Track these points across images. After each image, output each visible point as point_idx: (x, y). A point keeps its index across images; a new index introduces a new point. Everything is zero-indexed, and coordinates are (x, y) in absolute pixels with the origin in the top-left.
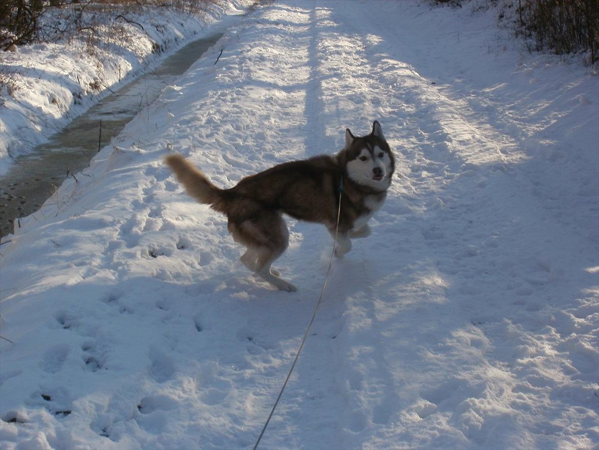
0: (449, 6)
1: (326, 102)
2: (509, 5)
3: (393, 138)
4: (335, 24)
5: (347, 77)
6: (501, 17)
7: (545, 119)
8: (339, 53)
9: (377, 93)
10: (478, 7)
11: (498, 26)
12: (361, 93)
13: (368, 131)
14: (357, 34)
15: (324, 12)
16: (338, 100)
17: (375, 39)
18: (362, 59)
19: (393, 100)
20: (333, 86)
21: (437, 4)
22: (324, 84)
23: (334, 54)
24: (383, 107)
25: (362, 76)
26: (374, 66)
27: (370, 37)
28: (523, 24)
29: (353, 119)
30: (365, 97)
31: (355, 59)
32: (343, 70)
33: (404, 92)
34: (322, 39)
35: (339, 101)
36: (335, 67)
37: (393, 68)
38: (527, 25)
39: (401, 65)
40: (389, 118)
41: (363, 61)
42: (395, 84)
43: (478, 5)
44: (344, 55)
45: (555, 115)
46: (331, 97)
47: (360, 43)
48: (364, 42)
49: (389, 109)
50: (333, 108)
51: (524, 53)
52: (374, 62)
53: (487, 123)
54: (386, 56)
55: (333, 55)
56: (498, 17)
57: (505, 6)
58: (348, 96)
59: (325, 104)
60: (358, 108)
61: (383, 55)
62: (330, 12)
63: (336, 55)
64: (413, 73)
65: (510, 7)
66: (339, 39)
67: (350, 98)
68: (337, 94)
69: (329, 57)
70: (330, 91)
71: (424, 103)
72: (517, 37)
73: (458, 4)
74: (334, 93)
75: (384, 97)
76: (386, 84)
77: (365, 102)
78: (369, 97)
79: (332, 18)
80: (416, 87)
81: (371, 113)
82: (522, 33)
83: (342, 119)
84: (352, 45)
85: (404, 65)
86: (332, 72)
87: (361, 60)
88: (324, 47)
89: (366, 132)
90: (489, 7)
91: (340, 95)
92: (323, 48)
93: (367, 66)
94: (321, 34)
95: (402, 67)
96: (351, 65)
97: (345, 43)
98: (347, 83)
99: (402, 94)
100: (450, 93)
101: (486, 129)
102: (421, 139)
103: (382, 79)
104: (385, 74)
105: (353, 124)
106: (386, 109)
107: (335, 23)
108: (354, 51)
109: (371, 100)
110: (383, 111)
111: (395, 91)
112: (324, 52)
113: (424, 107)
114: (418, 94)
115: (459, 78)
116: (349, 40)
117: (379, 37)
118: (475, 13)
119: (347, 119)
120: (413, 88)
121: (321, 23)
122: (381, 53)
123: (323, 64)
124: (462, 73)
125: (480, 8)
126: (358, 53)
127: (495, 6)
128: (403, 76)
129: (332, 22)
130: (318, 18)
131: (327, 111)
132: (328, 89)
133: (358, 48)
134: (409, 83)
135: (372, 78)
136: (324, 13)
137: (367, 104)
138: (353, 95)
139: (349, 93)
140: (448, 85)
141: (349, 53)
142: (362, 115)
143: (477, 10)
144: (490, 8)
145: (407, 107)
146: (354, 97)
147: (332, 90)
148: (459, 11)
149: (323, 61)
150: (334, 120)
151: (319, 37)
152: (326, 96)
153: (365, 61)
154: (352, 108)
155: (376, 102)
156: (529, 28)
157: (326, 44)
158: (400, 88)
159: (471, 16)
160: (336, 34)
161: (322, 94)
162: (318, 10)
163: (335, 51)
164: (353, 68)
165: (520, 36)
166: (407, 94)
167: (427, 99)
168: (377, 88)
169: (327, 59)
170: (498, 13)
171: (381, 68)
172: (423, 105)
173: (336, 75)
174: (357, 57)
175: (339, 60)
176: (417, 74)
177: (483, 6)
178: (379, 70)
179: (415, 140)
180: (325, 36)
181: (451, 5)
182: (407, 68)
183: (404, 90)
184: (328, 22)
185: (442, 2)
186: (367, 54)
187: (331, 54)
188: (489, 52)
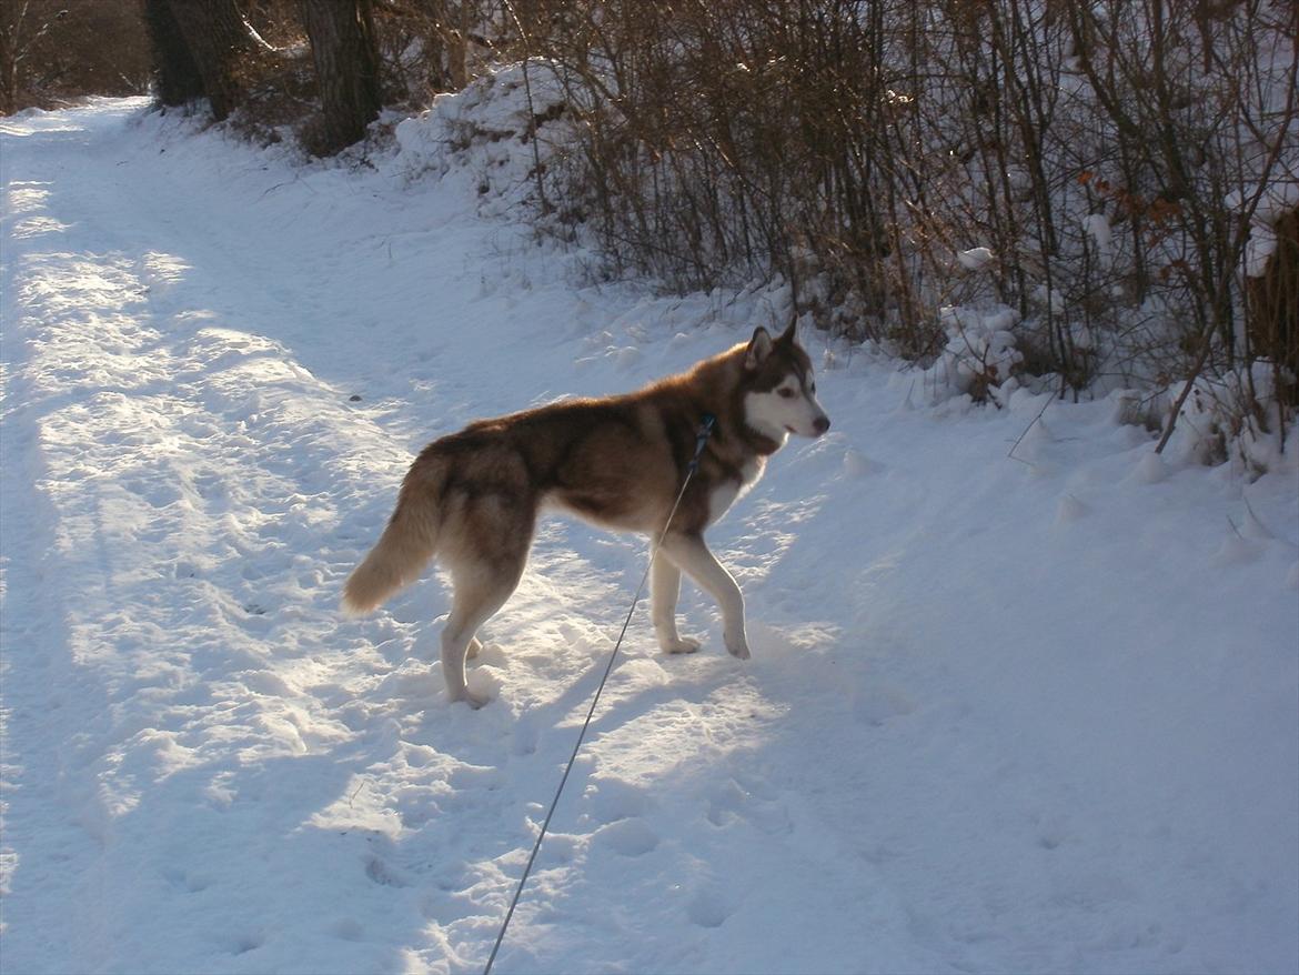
0: (339, 167)
1: (61, 507)
2: (500, 158)
3: (299, 655)
4: (61, 226)
5: (114, 401)
6: (484, 189)
7: (751, 531)
8: (79, 315)
9: (207, 453)
10: (419, 170)
11: (480, 215)
12: (164, 463)
13: (211, 631)
14: (119, 253)
15: (30, 193)
16: (99, 496)
17: (168, 266)
18: (144, 328)
19: (264, 478)
20: (75, 439)
21: (309, 162)
22: (49, 434)
23: (66, 318)
24: (237, 509)
25: (154, 388)
26: (181, 351)
27: (155, 258)
28: (548, 208)
29: (154, 575)
30: (174, 475)
31: (126, 332)
32: (98, 375)
33: (288, 446)
34: (31, 275)
35: (102, 502)
36: (75, 365)
37: (233, 359)
38: (559, 210)
39: (254, 347)
40: (263, 552)
41: (149, 335)
42: (255, 417)
43: (419, 163)
44: (95, 321)
45: (777, 514)
46: (72, 485)
47: (131, 279)
48: (142, 273)
49: (257, 518)
50: (86, 529)
51: (584, 292)
52: (181, 338)
53: (566, 546)
54: (210, 316)
55: (64, 324)
56: (476, 193)
57: (491, 162)
58: (125, 476)
59: (59, 513)
60: (160, 523)
61: (200, 315)
62: (46, 192)
63: (74, 323)
64: (295, 371)
65: (502, 163)
66: (73, 270)
67: (134, 484)
68: (92, 470)
69: (57, 331)
70: (71, 459)
71: (362, 487)
72: (540, 244)
73: (363, 162)
74: (82, 467)
75: (229, 469)
76: (229, 417)
77: (179, 496)
78: (188, 473)
79: (53, 208)
80: (320, 427)
81: (206, 540)
82: (551, 232)
83: (120, 578)
84: (112, 287)
85: (264, 344)
86: (68, 386)
87: (143, 333)
88: (41, 299)
89: (208, 637)
90: (448, 168)
91: (99, 473)
92: (34, 302)
93: (163, 351)
94: (25, 259)
95: (258, 354)
96: (116, 351)
97: (93, 281)
98: (116, 424)
99: (282, 453)
100: (415, 433)
101: (573, 575)
102: (393, 653)
103: (211, 400)
104: (221, 379)
105: (156, 597)
106: (249, 518)
107: (62, 223)
108: (119, 305)
109: (195, 481)
110: (240, 527)
111: (259, 443)
112: (38, 313)
113: (364, 503)
114: (330, 454)
115: (423, 377)
116: (100, 269)
117: (180, 259)
118: (412, 182)
119: (135, 576)
120: (311, 430)
121: (25, 225)
122: (192, 309)
123: (40, 354)
124: (423, 358)
125: (425, 170)
126: (131, 309)
127: (464, 164)
128: (271, 385)
129: (52, 221)
130: (17, 212)
131: (66, 543)
132: (62, 450)
133: (129, 295)
134: (295, 412)
135: (184, 395)
136: (31, 195)
137: (186, 504)
138: (139, 473)
139: (127, 463)
140: (397, 402)
141: (106, 313)
142: (182, 556)
143: (419, 176)
144: (452, 170)
145: (312, 505)
146: (144, 481)
147: (72, 453)
148: (368, 178)
149: (39, 345)
150: (92, 583)
151: (24, 268)
152: (60, 478)
153: (152, 334)
154: (142, 527)
155: (213, 491)
156: (564, 219)
157: (44, 288)
158: (274, 432)
159: (404, 189)
160: (66, 255)
161: (45, 472)
162: (17, 188)
163: (71, 308)
164: (125, 363)
165: (548, 241)
166: (301, 451)
167: (366, 473)
168: (206, 433)
169: (48, 338)
170: (474, 180)
171: (203, 358)
172: (357, 493)
173: (81, 395)
174: (130, 322)
175: (82, 338)
176: (304, 372)
177: (431, 163)
178: (198, 367)
179: (375, 655)
180: (36, 263)
181: (342, 163)
182: (271, 354)
183: (288, 439)
184: (44, 220)
185: (320, 156)
186: (155, 312)
187: (60, 318)
188: (485, 293)
